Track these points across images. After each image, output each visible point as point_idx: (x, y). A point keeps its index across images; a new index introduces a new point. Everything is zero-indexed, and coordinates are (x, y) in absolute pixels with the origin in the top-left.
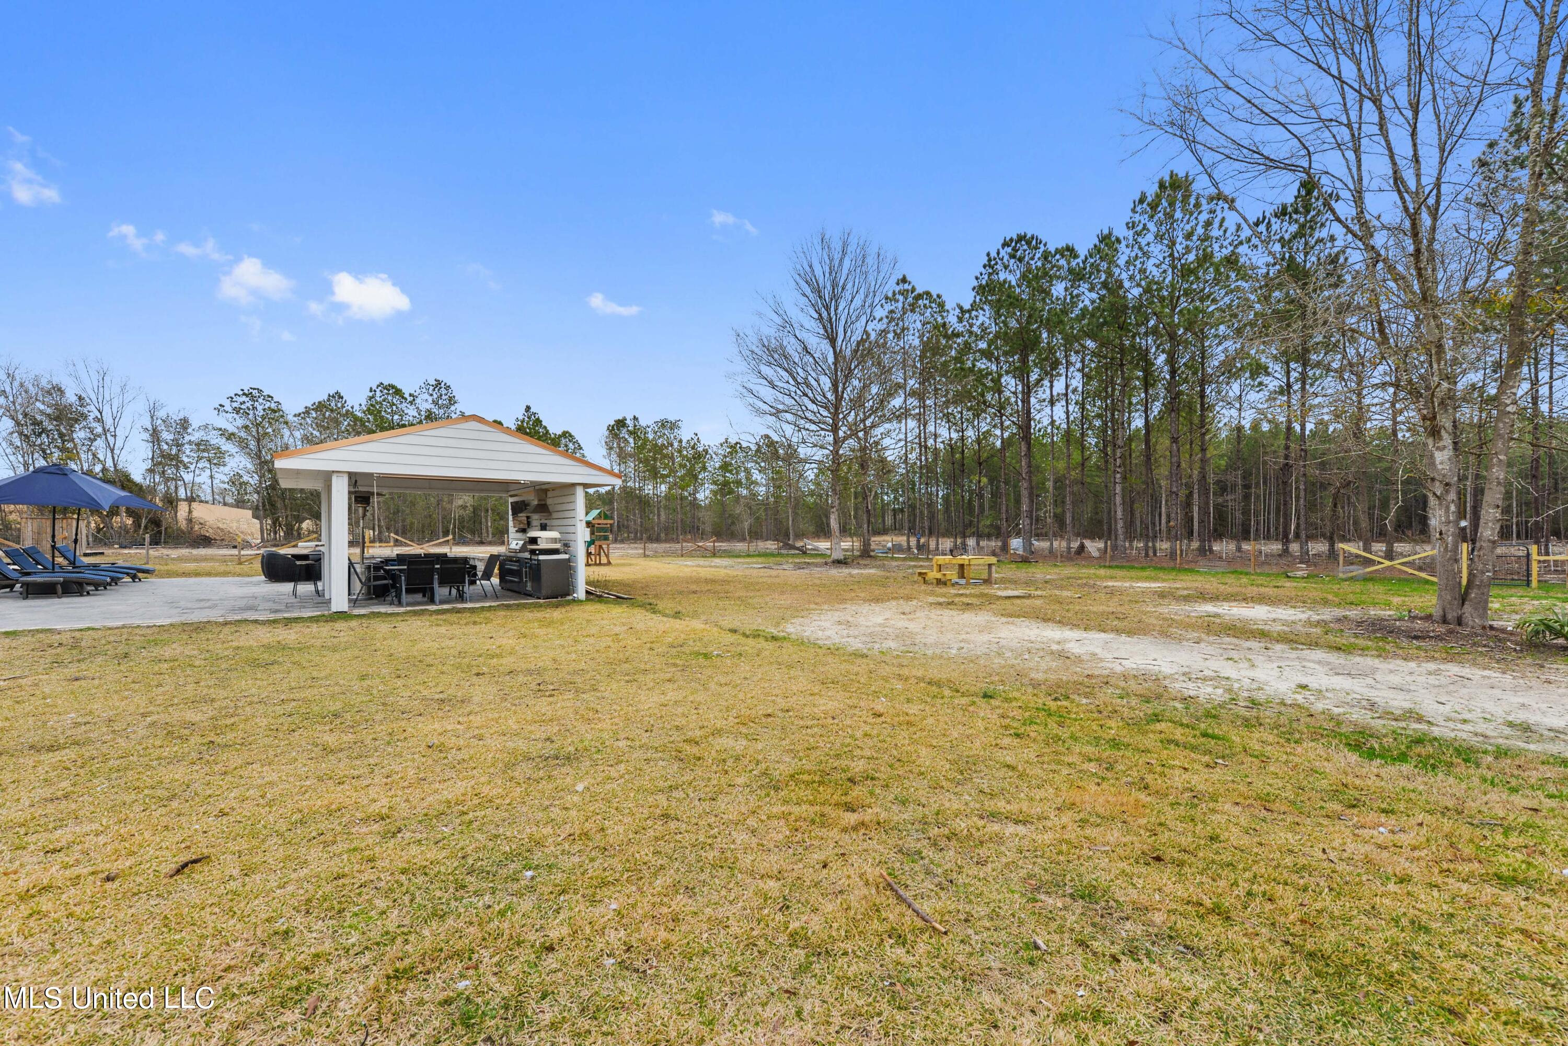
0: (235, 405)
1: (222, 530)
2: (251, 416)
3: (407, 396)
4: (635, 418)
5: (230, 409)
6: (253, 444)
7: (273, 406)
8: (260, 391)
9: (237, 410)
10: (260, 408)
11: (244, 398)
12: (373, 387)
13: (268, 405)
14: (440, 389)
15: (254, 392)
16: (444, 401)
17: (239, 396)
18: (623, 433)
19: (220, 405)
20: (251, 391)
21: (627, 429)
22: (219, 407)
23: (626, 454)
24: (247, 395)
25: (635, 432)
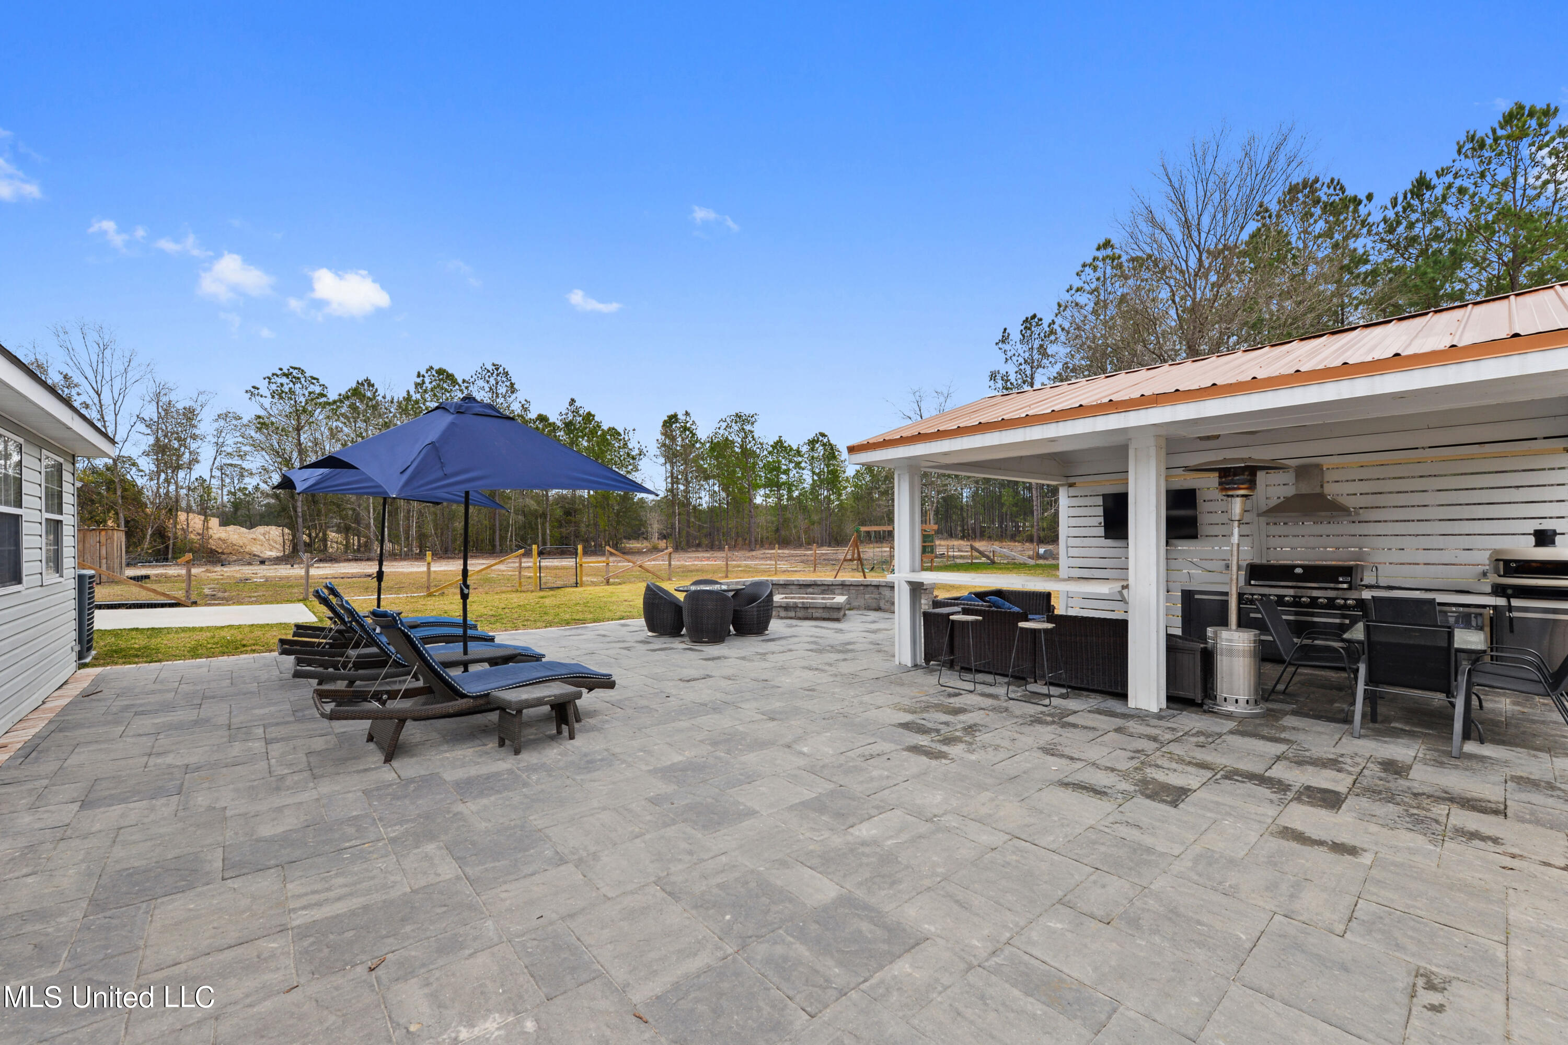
0: (272, 387)
2: (292, 402)
3: (460, 381)
4: (687, 414)
5: (268, 394)
7: (317, 389)
8: (303, 372)
9: (276, 395)
10: (302, 393)
11: (284, 380)
12: (419, 373)
13: (312, 388)
14: (498, 375)
15: (295, 372)
16: (502, 390)
17: (277, 376)
18: (672, 431)
19: (254, 387)
20: (291, 370)
21: (678, 425)
22: (253, 390)
23: (673, 454)
24: (286, 375)
25: (685, 429)
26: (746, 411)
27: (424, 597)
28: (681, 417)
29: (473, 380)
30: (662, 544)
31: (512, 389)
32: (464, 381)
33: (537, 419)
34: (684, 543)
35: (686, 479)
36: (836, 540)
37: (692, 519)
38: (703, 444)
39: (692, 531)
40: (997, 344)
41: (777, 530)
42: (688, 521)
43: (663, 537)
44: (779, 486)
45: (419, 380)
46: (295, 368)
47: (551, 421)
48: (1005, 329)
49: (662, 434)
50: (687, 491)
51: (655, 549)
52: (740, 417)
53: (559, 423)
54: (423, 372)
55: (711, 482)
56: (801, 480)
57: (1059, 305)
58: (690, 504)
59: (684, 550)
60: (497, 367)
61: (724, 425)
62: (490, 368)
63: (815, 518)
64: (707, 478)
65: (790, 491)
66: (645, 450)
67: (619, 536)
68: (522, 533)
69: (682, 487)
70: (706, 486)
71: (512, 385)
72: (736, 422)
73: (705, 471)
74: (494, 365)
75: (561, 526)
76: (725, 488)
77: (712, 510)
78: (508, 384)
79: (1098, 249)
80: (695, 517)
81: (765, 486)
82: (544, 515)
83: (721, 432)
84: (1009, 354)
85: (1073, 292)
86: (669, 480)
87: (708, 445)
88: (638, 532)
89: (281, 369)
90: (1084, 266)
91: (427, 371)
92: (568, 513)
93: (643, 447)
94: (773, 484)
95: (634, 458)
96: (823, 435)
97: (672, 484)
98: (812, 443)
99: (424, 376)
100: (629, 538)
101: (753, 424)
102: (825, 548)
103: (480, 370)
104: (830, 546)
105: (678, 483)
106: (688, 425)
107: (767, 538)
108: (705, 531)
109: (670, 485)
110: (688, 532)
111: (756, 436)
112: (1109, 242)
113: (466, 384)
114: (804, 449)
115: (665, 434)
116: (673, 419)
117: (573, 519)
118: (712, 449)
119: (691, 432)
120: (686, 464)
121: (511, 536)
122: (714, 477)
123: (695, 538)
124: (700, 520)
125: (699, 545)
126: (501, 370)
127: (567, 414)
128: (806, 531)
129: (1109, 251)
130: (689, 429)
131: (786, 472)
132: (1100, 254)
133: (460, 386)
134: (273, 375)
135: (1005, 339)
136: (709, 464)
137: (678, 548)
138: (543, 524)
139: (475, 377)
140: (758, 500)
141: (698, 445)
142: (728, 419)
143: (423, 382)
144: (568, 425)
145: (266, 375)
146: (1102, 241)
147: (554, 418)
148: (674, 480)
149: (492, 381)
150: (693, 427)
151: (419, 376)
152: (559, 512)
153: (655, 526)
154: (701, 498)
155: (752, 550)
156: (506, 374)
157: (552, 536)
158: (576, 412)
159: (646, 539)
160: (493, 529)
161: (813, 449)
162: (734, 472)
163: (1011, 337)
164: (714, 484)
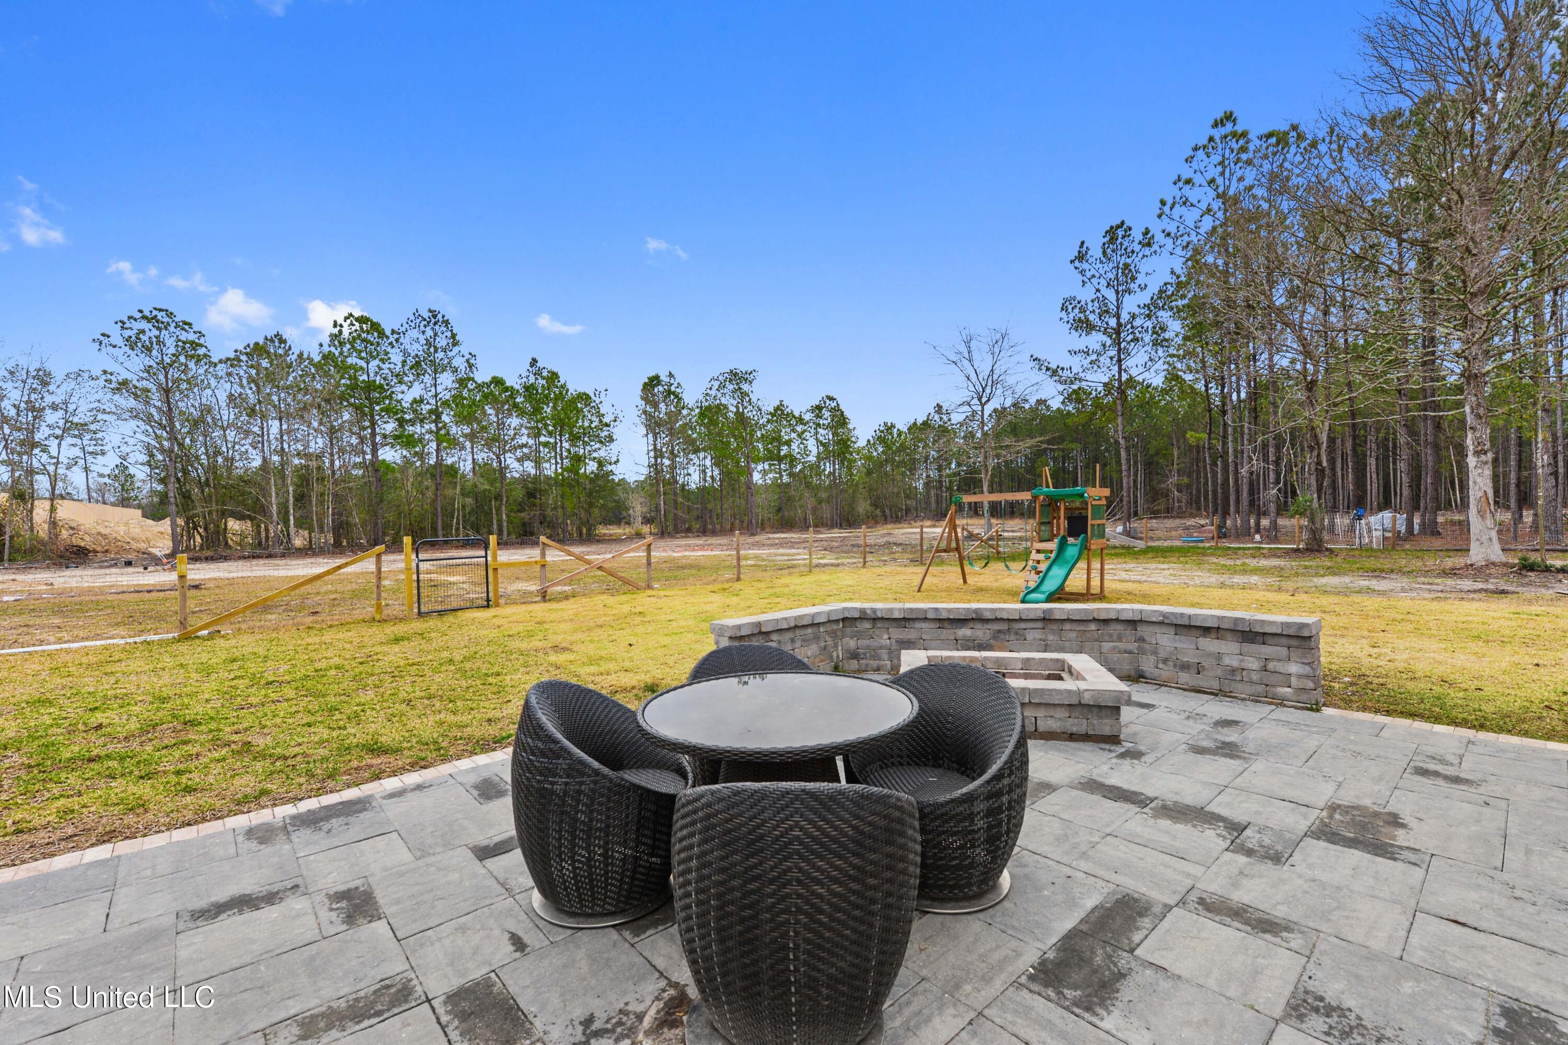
0: (127, 333)
1: (105, 536)
2: (154, 353)
3: (388, 332)
5: (120, 342)
6: (156, 399)
7: (192, 337)
8: (170, 315)
9: (131, 343)
10: (170, 342)
11: (144, 325)
12: (335, 322)
13: (184, 336)
14: (435, 324)
15: (160, 315)
16: (442, 342)
17: (135, 320)
18: (654, 395)
19: (103, 335)
20: (155, 313)
21: (661, 388)
22: (102, 338)
23: (656, 422)
24: (148, 320)
25: (669, 392)
26: (743, 367)
27: (179, 640)
28: (664, 378)
29: (403, 329)
30: (646, 529)
31: (454, 341)
32: (393, 332)
33: (491, 382)
34: (670, 528)
35: (672, 452)
36: (848, 520)
37: (680, 500)
38: (692, 410)
39: (680, 513)
40: (1072, 262)
41: (779, 510)
42: (675, 501)
43: (647, 521)
44: (780, 459)
45: (336, 331)
46: (160, 310)
47: (508, 384)
48: (1083, 243)
49: (642, 398)
50: (673, 467)
51: (639, 535)
52: (736, 375)
53: (517, 387)
54: (340, 321)
55: (702, 455)
56: (806, 452)
57: (1163, 203)
58: (676, 482)
59: (671, 536)
60: (434, 314)
61: (716, 384)
62: (426, 315)
63: (824, 495)
64: (696, 451)
65: (792, 466)
66: (620, 416)
67: (591, 521)
68: (473, 519)
69: (667, 462)
70: (696, 461)
71: (454, 336)
72: (731, 380)
73: (693, 442)
74: (430, 311)
75: (522, 510)
76: (717, 463)
77: (702, 490)
78: (449, 334)
79: (1216, 125)
80: (684, 497)
81: (764, 460)
82: (498, 497)
83: (713, 392)
84: (1088, 274)
85: (1180, 184)
86: (652, 454)
87: (697, 411)
88: (618, 516)
89: (141, 311)
90: (1196, 149)
91: (346, 319)
92: (531, 494)
93: (618, 411)
94: (774, 457)
95: (607, 425)
96: (831, 399)
97: (656, 458)
98: (818, 409)
99: (341, 326)
100: (607, 522)
101: (751, 382)
102: (836, 530)
103: (412, 318)
104: (841, 527)
105: (662, 457)
106: (673, 389)
107: (769, 519)
108: (695, 513)
109: (653, 460)
110: (675, 515)
111: (754, 399)
112: (1231, 114)
113: (396, 336)
114: (807, 417)
115: (645, 399)
116: (654, 381)
117: (537, 501)
118: (702, 415)
119: (676, 396)
120: (671, 434)
121: (458, 523)
122: (704, 450)
123: (684, 522)
124: (689, 500)
125: (689, 530)
126: (440, 316)
127: (528, 377)
128: (815, 510)
129: (1229, 127)
130: (674, 393)
131: (788, 443)
132: (1217, 133)
133: (388, 337)
134: (130, 318)
135: (1081, 257)
136: (699, 434)
137: (663, 534)
138: (498, 510)
139: (406, 326)
140: (756, 477)
141: (685, 412)
142: (721, 378)
143: (340, 332)
144: (529, 389)
145: (118, 319)
146: (1219, 115)
147: (512, 381)
148: (658, 454)
149: (429, 333)
150: (678, 390)
151: (335, 325)
152: (519, 493)
153: (638, 508)
154: (689, 475)
155: (753, 535)
156: (446, 323)
157: (510, 522)
158: (538, 373)
159: (629, 523)
160: (435, 514)
161: (817, 416)
162: (729, 443)
163: (1090, 253)
164: (705, 458)
